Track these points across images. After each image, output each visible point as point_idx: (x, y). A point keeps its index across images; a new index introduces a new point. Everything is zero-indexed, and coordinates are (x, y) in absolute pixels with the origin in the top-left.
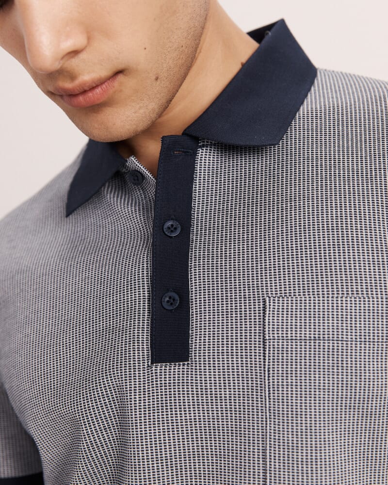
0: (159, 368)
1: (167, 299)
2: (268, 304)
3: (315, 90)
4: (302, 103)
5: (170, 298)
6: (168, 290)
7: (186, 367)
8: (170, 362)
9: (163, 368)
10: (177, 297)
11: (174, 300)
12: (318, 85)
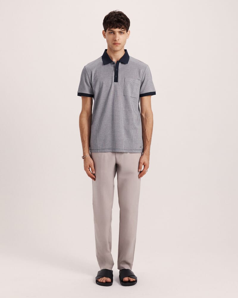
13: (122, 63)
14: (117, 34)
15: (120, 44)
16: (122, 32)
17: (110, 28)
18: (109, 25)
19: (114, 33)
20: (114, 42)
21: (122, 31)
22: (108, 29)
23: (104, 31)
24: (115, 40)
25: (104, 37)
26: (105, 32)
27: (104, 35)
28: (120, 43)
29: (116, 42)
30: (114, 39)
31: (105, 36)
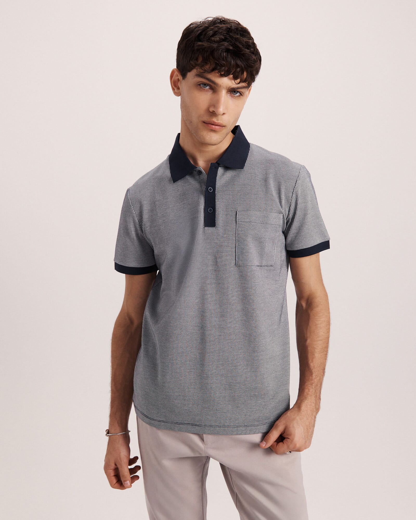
0: (207, 228)
1: (209, 210)
2: (237, 213)
3: (250, 152)
4: (248, 155)
5: (210, 209)
6: (209, 207)
7: (214, 228)
8: (210, 227)
9: (208, 228)
10: (212, 209)
11: (211, 210)
12: (251, 150)
13: (227, 168)
14: (223, 94)
15: (224, 126)
16: (239, 90)
17: (205, 71)
18: (200, 59)
19: (214, 88)
20: (206, 118)
21: (238, 88)
22: (194, 72)
23: (176, 73)
24: (214, 114)
25: (173, 89)
26: (180, 77)
27: (175, 86)
28: (224, 124)
29: (215, 120)
30: (211, 110)
31: (178, 88)
